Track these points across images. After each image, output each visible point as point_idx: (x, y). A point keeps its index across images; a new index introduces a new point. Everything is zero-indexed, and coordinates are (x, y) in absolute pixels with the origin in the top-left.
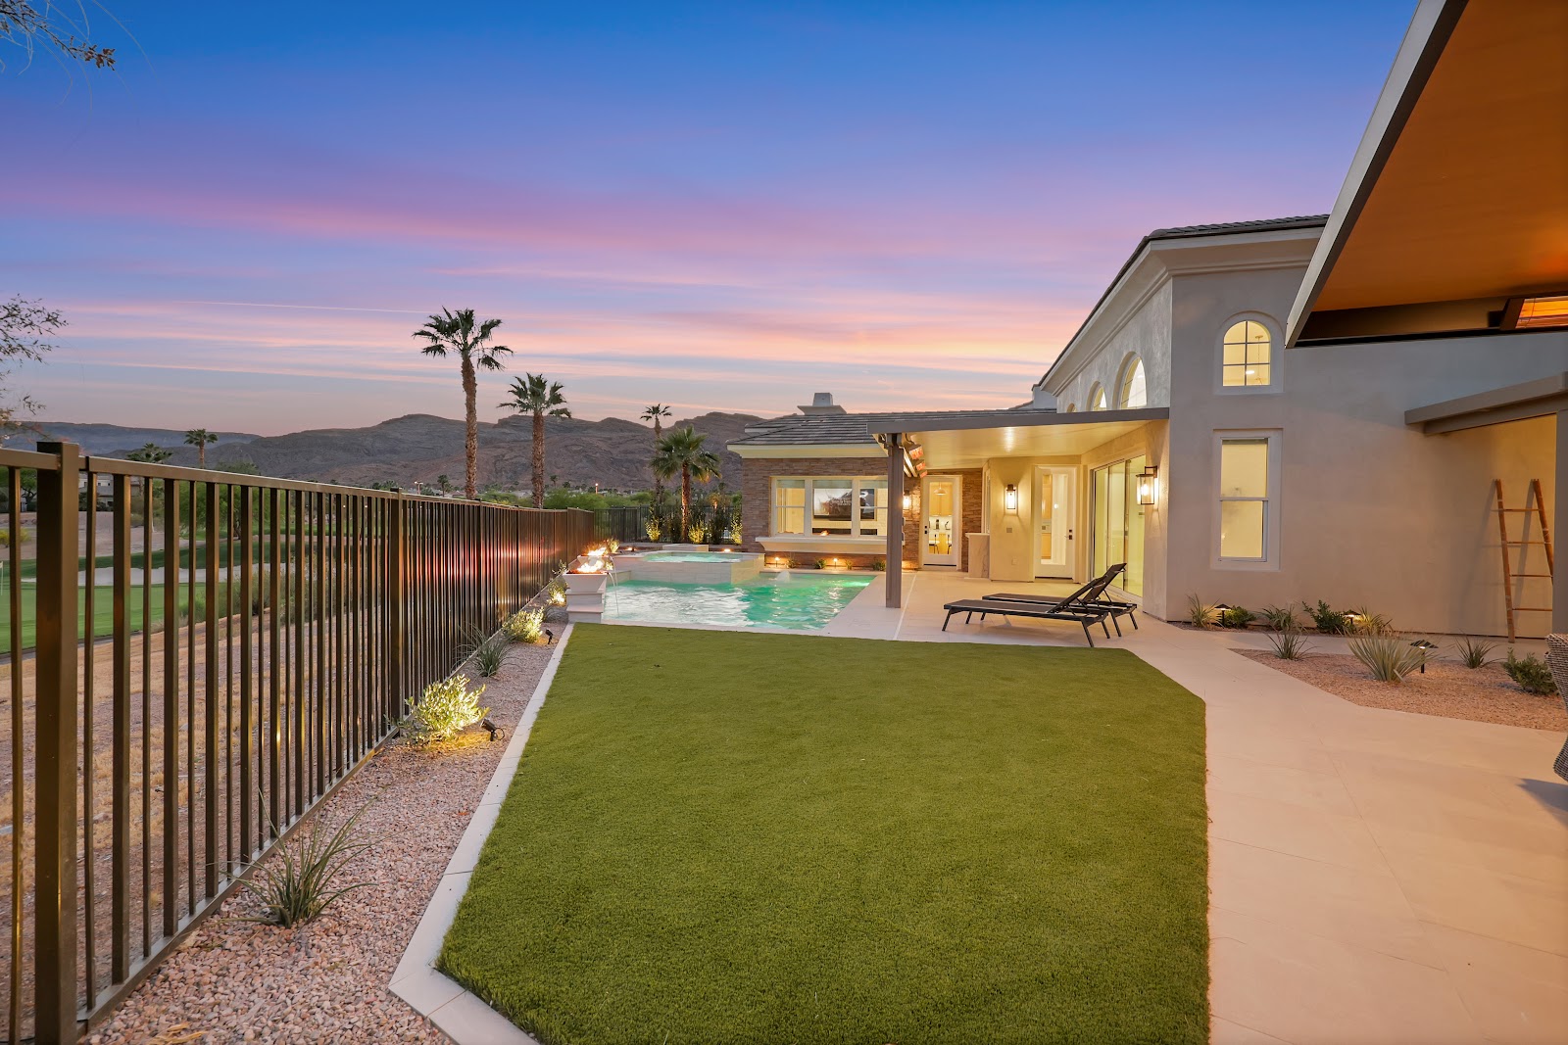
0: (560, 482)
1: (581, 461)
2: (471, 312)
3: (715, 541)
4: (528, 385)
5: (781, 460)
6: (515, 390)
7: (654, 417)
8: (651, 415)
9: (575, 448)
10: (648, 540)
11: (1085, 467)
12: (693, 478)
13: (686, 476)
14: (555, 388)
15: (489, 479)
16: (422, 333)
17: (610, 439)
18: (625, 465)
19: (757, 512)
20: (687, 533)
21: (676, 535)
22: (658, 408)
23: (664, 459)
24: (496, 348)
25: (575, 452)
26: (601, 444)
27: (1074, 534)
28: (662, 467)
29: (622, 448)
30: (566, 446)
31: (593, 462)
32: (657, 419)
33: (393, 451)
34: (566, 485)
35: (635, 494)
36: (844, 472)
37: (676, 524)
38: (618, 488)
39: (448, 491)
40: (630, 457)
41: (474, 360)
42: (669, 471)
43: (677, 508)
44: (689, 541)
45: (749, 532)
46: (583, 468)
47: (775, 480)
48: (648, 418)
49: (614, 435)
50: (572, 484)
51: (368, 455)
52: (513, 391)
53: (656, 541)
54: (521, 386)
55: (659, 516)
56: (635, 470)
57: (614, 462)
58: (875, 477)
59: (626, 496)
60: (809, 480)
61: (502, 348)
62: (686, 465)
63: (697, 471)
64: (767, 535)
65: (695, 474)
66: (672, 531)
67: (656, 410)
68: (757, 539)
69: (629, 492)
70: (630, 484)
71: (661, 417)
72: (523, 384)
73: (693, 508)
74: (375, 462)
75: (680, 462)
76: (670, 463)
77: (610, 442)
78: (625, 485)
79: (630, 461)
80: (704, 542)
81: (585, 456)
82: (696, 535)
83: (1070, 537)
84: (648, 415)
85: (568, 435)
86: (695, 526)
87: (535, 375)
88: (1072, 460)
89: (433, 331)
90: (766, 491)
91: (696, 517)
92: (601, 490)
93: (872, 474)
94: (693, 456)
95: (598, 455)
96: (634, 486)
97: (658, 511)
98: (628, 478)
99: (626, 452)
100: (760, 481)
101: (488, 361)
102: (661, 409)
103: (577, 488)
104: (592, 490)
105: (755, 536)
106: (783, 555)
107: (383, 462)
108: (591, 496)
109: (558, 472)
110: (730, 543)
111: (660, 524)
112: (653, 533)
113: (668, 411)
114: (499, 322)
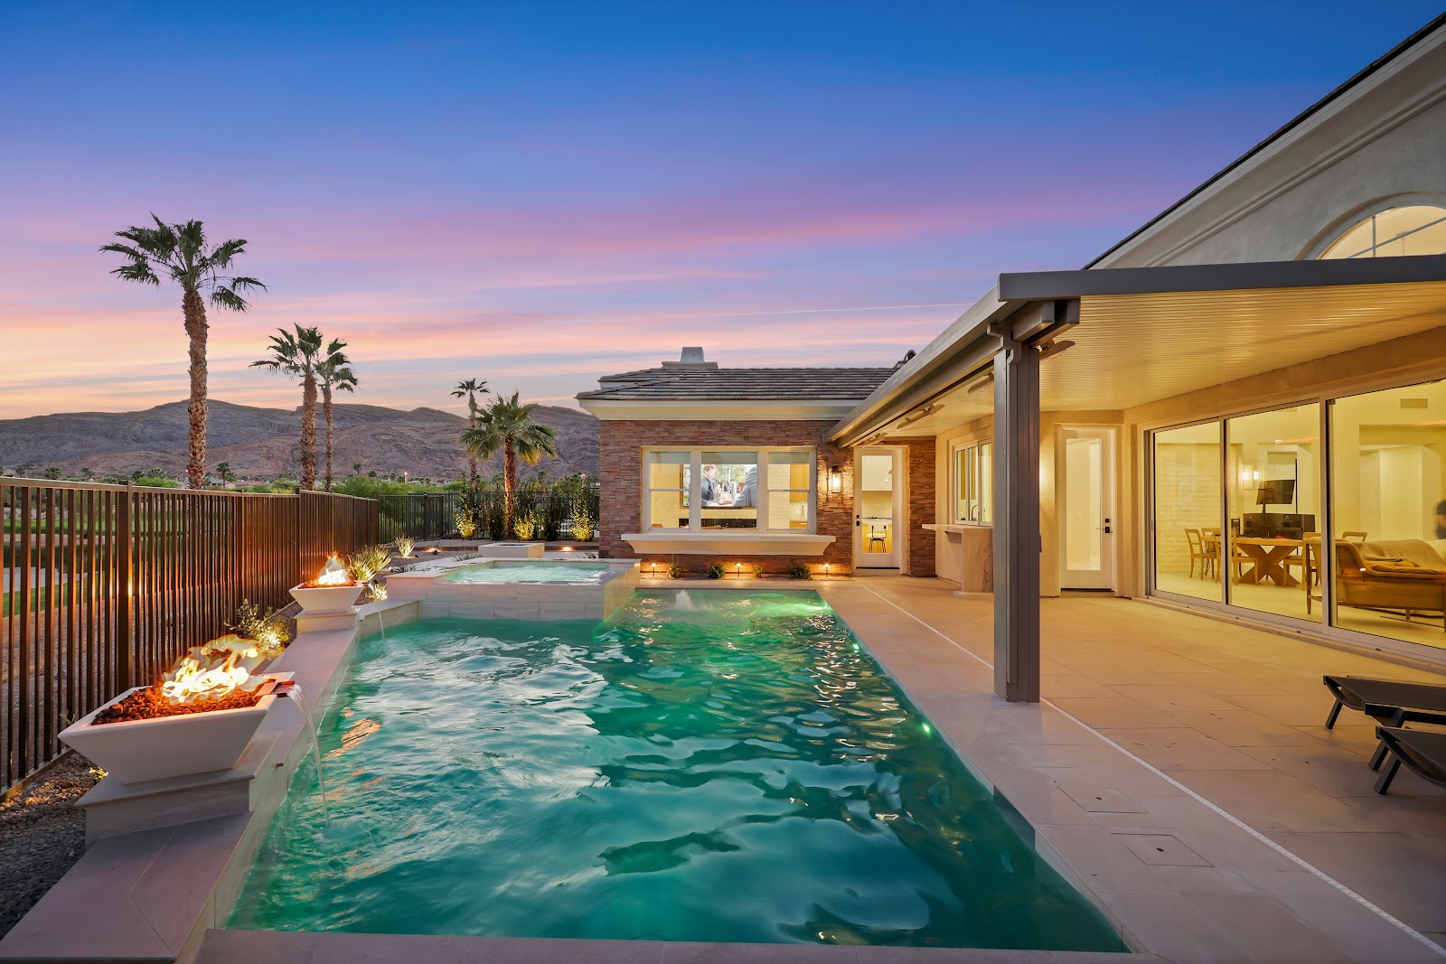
0: (365, 472)
1: (391, 451)
2: (198, 224)
3: (551, 536)
4: (296, 340)
5: (657, 423)
6: (278, 345)
7: (468, 393)
8: (464, 390)
9: (384, 437)
10: (458, 536)
11: (1134, 429)
12: (518, 456)
13: (510, 454)
14: (335, 346)
15: (285, 469)
16: (117, 248)
17: (423, 429)
18: (439, 455)
19: (622, 498)
20: (512, 524)
21: (498, 530)
22: (473, 383)
23: (480, 433)
24: (239, 280)
25: (385, 441)
26: (412, 434)
27: (1113, 526)
28: (478, 442)
29: (437, 437)
30: (374, 435)
31: (404, 451)
32: (472, 395)
33: (170, 439)
34: (372, 474)
35: (449, 483)
36: (747, 440)
37: (497, 515)
38: (432, 479)
39: (230, 480)
40: (444, 447)
41: (205, 293)
42: (489, 446)
43: (499, 496)
44: (513, 537)
45: (611, 526)
46: (393, 458)
47: (648, 453)
48: (461, 394)
49: (426, 425)
50: (380, 474)
51: (138, 441)
52: (275, 347)
53: (470, 538)
54: (285, 340)
55: (473, 504)
56: (450, 460)
57: (426, 452)
58: (788, 449)
59: (439, 485)
60: (697, 451)
61: (250, 281)
62: (509, 440)
63: (525, 447)
64: (638, 531)
65: (522, 451)
66: (492, 525)
67: (470, 385)
68: (624, 537)
69: (442, 482)
70: (444, 474)
71: (476, 394)
72: (290, 338)
73: (521, 495)
74: (145, 449)
75: (502, 436)
76: (489, 437)
77: (422, 431)
78: (439, 475)
79: (446, 451)
80: (535, 538)
81: (396, 446)
82: (524, 529)
83: (1107, 530)
84: (461, 390)
85: (376, 424)
86: (522, 518)
87: (305, 327)
88: (1113, 417)
89: (133, 244)
90: (636, 468)
91: (525, 504)
92: (412, 480)
93: (786, 444)
94: (520, 429)
95: (409, 445)
96: (448, 476)
97: (472, 500)
98: (442, 468)
99: (440, 442)
100: (626, 454)
101: (227, 297)
102: (477, 384)
103: (386, 477)
104: (402, 479)
105: (619, 533)
106: (661, 558)
107: (155, 450)
108: (399, 485)
109: (365, 461)
110: (569, 538)
111: (476, 517)
112: (465, 527)
113: (485, 387)
114: (242, 242)
